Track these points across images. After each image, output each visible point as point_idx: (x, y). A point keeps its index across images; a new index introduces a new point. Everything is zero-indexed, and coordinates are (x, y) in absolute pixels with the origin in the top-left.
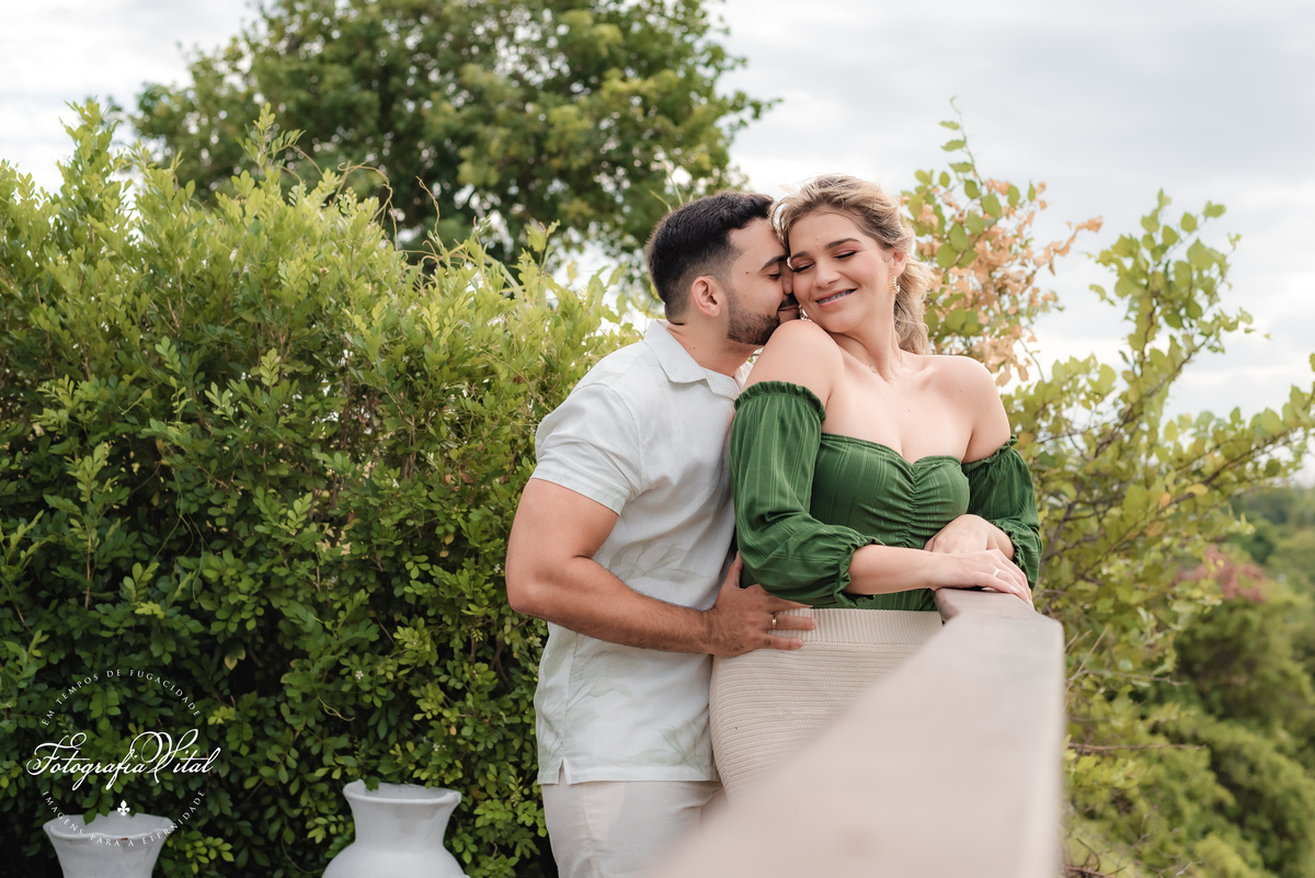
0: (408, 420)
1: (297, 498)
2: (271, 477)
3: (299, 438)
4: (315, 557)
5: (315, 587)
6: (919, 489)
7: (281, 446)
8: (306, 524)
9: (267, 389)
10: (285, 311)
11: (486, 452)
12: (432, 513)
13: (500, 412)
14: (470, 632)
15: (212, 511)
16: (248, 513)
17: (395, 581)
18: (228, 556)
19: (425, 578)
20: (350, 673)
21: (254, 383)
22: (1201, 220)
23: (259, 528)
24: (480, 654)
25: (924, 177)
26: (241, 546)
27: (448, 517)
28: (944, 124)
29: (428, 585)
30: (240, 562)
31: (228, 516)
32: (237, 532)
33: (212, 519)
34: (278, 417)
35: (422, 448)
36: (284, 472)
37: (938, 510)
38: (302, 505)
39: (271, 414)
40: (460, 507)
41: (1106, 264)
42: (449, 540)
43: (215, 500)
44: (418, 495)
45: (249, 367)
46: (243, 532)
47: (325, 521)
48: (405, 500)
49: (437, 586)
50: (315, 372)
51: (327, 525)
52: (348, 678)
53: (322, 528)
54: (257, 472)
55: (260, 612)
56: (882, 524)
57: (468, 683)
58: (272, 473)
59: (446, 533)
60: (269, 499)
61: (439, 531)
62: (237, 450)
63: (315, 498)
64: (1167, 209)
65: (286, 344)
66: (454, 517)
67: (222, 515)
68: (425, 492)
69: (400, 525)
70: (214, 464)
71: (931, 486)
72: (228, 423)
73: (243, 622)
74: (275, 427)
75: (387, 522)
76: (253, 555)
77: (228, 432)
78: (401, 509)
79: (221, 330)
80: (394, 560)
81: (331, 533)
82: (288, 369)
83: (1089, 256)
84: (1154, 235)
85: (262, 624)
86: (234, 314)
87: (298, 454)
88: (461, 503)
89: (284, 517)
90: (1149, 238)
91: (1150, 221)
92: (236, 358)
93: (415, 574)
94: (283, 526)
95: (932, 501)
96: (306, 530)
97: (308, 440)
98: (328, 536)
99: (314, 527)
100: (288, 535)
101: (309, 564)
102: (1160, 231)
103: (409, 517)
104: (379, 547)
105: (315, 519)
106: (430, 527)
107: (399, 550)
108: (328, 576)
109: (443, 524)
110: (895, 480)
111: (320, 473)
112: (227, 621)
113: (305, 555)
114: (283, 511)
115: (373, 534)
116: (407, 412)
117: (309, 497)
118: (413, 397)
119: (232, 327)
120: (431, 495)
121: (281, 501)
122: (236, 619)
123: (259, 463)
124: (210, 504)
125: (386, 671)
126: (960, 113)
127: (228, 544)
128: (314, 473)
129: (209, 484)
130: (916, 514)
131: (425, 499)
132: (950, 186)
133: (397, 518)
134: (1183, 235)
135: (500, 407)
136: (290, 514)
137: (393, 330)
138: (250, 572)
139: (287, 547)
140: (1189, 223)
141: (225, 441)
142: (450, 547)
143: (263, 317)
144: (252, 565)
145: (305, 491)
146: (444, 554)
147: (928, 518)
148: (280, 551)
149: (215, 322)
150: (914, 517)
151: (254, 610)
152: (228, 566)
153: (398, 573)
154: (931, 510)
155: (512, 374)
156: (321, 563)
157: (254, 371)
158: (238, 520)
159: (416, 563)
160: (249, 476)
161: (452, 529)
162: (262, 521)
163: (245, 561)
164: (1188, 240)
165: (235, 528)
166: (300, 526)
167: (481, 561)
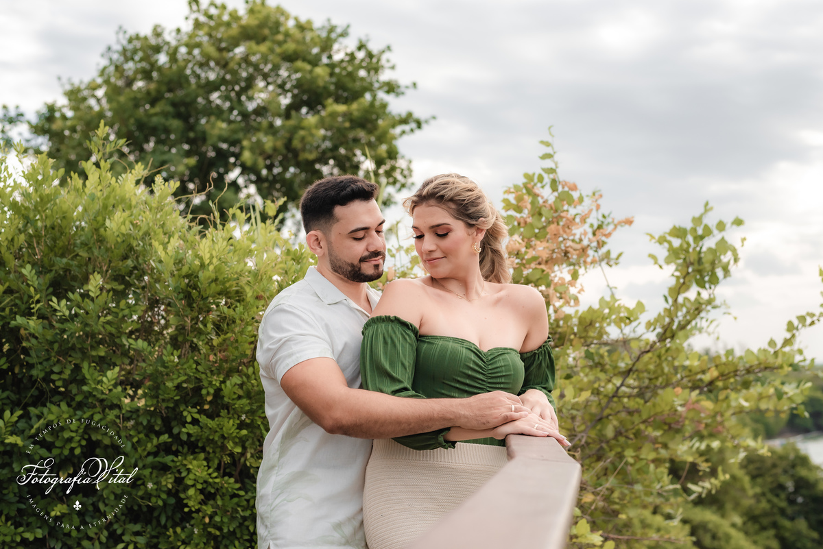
0: (186, 319)
1: (111, 370)
2: (93, 356)
3: (113, 330)
4: (119, 407)
5: (119, 427)
6: (490, 367)
7: (100, 336)
8: (115, 386)
9: (92, 300)
10: (107, 250)
11: (237, 341)
12: (199, 380)
13: (246, 316)
14: (222, 457)
15: (54, 377)
16: (77, 378)
17: (173, 423)
18: (64, 406)
19: (195, 422)
20: (143, 484)
21: (85, 296)
22: (728, 226)
23: (85, 388)
24: (228, 470)
25: (529, 177)
26: (73, 399)
27: (210, 383)
28: (542, 142)
29: (196, 427)
30: (72, 410)
31: (64, 380)
32: (71, 391)
33: (54, 382)
34: (99, 317)
35: (195, 337)
36: (102, 354)
37: (503, 380)
38: (112, 374)
39: (94, 315)
40: (218, 377)
41: (661, 243)
42: (209, 398)
43: (56, 369)
44: (190, 367)
45: (83, 285)
46: (74, 391)
47: (127, 385)
48: (181, 371)
49: (201, 428)
50: (125, 289)
51: (128, 387)
52: (142, 487)
53: (126, 389)
54: (83, 352)
55: (84, 443)
56: (467, 388)
57: (217, 489)
58: (94, 353)
59: (208, 393)
60: (92, 370)
61: (204, 392)
62: (72, 338)
63: (122, 369)
64: (710, 214)
65: (107, 271)
66: (214, 383)
67: (60, 379)
68: (194, 366)
69: (178, 387)
70: (56, 346)
71: (498, 365)
72: (66, 320)
73: (72, 449)
74: (97, 324)
75: (169, 384)
76: (80, 406)
77: (67, 326)
78: (179, 377)
79: (65, 260)
80: (173, 409)
81: (131, 392)
82: (108, 287)
83: (652, 237)
84: (698, 229)
85: (85, 450)
86: (74, 251)
87: (112, 341)
88: (219, 374)
89: (100, 382)
90: (694, 230)
91: (697, 220)
92: (74, 278)
93: (189, 419)
94: (99, 387)
95: (499, 374)
96: (114, 390)
97: (119, 332)
98: (129, 395)
99: (119, 388)
100: (103, 393)
101: (116, 412)
102: (702, 226)
103: (185, 382)
104: (163, 400)
105: (121, 383)
106: (197, 390)
107: (177, 403)
108: (128, 419)
109: (207, 388)
110: (471, 359)
111: (125, 354)
112: (61, 448)
113: (113, 406)
114: (100, 378)
115: (160, 392)
116: (186, 313)
117: (117, 369)
118: (190, 305)
119: (72, 259)
120: (199, 367)
121: (99, 371)
122: (68, 447)
123: (85, 346)
124: (52, 372)
125: (167, 483)
126: (553, 136)
127: (64, 398)
128: (122, 354)
129: (53, 358)
130: (489, 383)
131: (194, 371)
132: (544, 183)
133: (176, 382)
134: (715, 232)
135: (246, 314)
136: (104, 379)
137: (179, 262)
138: (77, 417)
139: (102, 401)
140: (721, 226)
141: (64, 331)
142: (210, 403)
143: (93, 253)
144: (79, 413)
145: (115, 365)
146: (206, 407)
147: (497, 386)
148: (97, 404)
149: (63, 256)
150: (488, 385)
151: (79, 441)
152: (63, 412)
153: (175, 419)
154: (499, 380)
155: (255, 293)
156: (124, 412)
157: (85, 287)
158: (71, 383)
159: (190, 412)
160: (79, 355)
161: (212, 391)
162: (85, 384)
163: (75, 409)
164: (717, 236)
165: (69, 389)
166: (110, 387)
167: (232, 412)
